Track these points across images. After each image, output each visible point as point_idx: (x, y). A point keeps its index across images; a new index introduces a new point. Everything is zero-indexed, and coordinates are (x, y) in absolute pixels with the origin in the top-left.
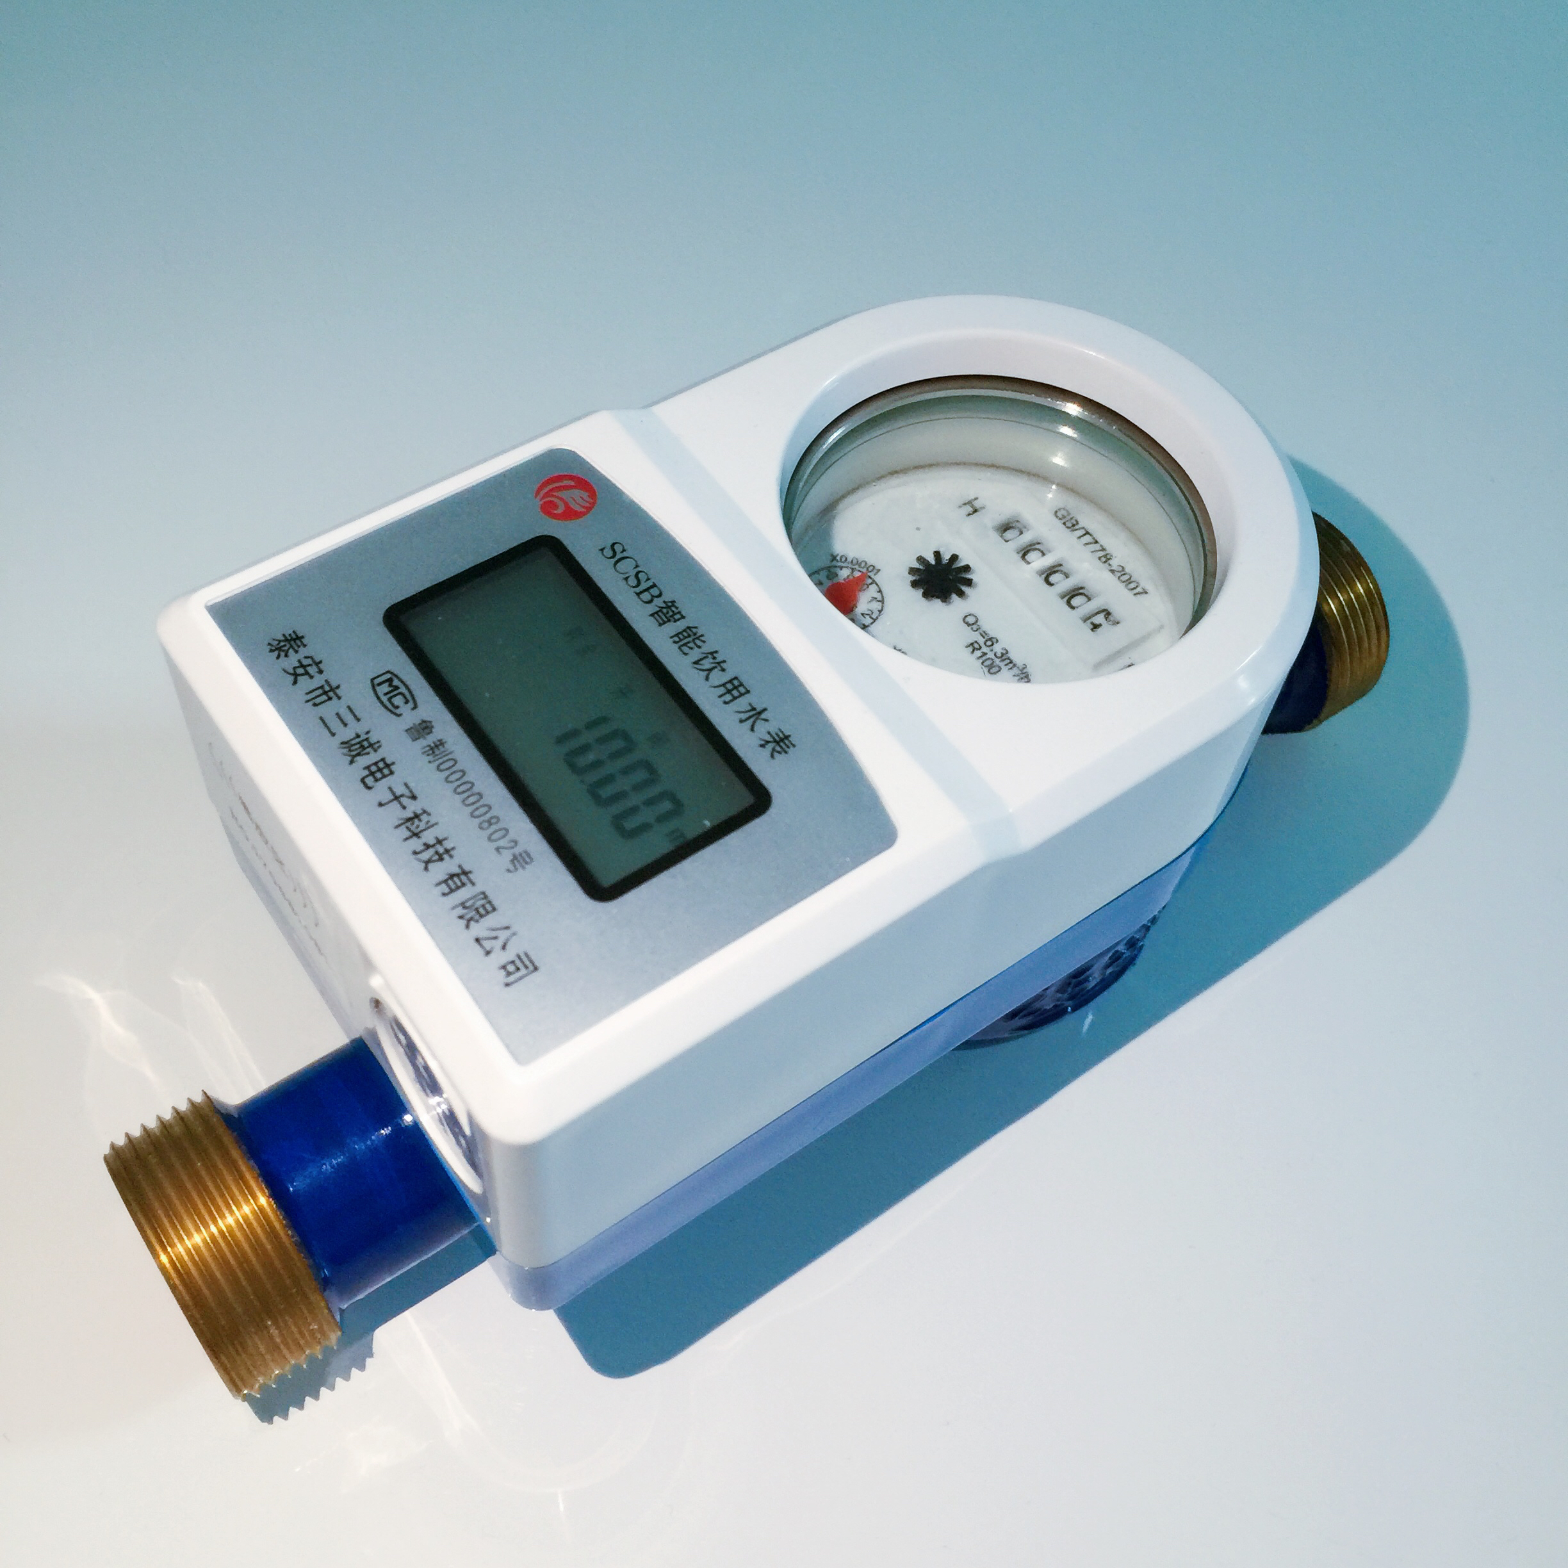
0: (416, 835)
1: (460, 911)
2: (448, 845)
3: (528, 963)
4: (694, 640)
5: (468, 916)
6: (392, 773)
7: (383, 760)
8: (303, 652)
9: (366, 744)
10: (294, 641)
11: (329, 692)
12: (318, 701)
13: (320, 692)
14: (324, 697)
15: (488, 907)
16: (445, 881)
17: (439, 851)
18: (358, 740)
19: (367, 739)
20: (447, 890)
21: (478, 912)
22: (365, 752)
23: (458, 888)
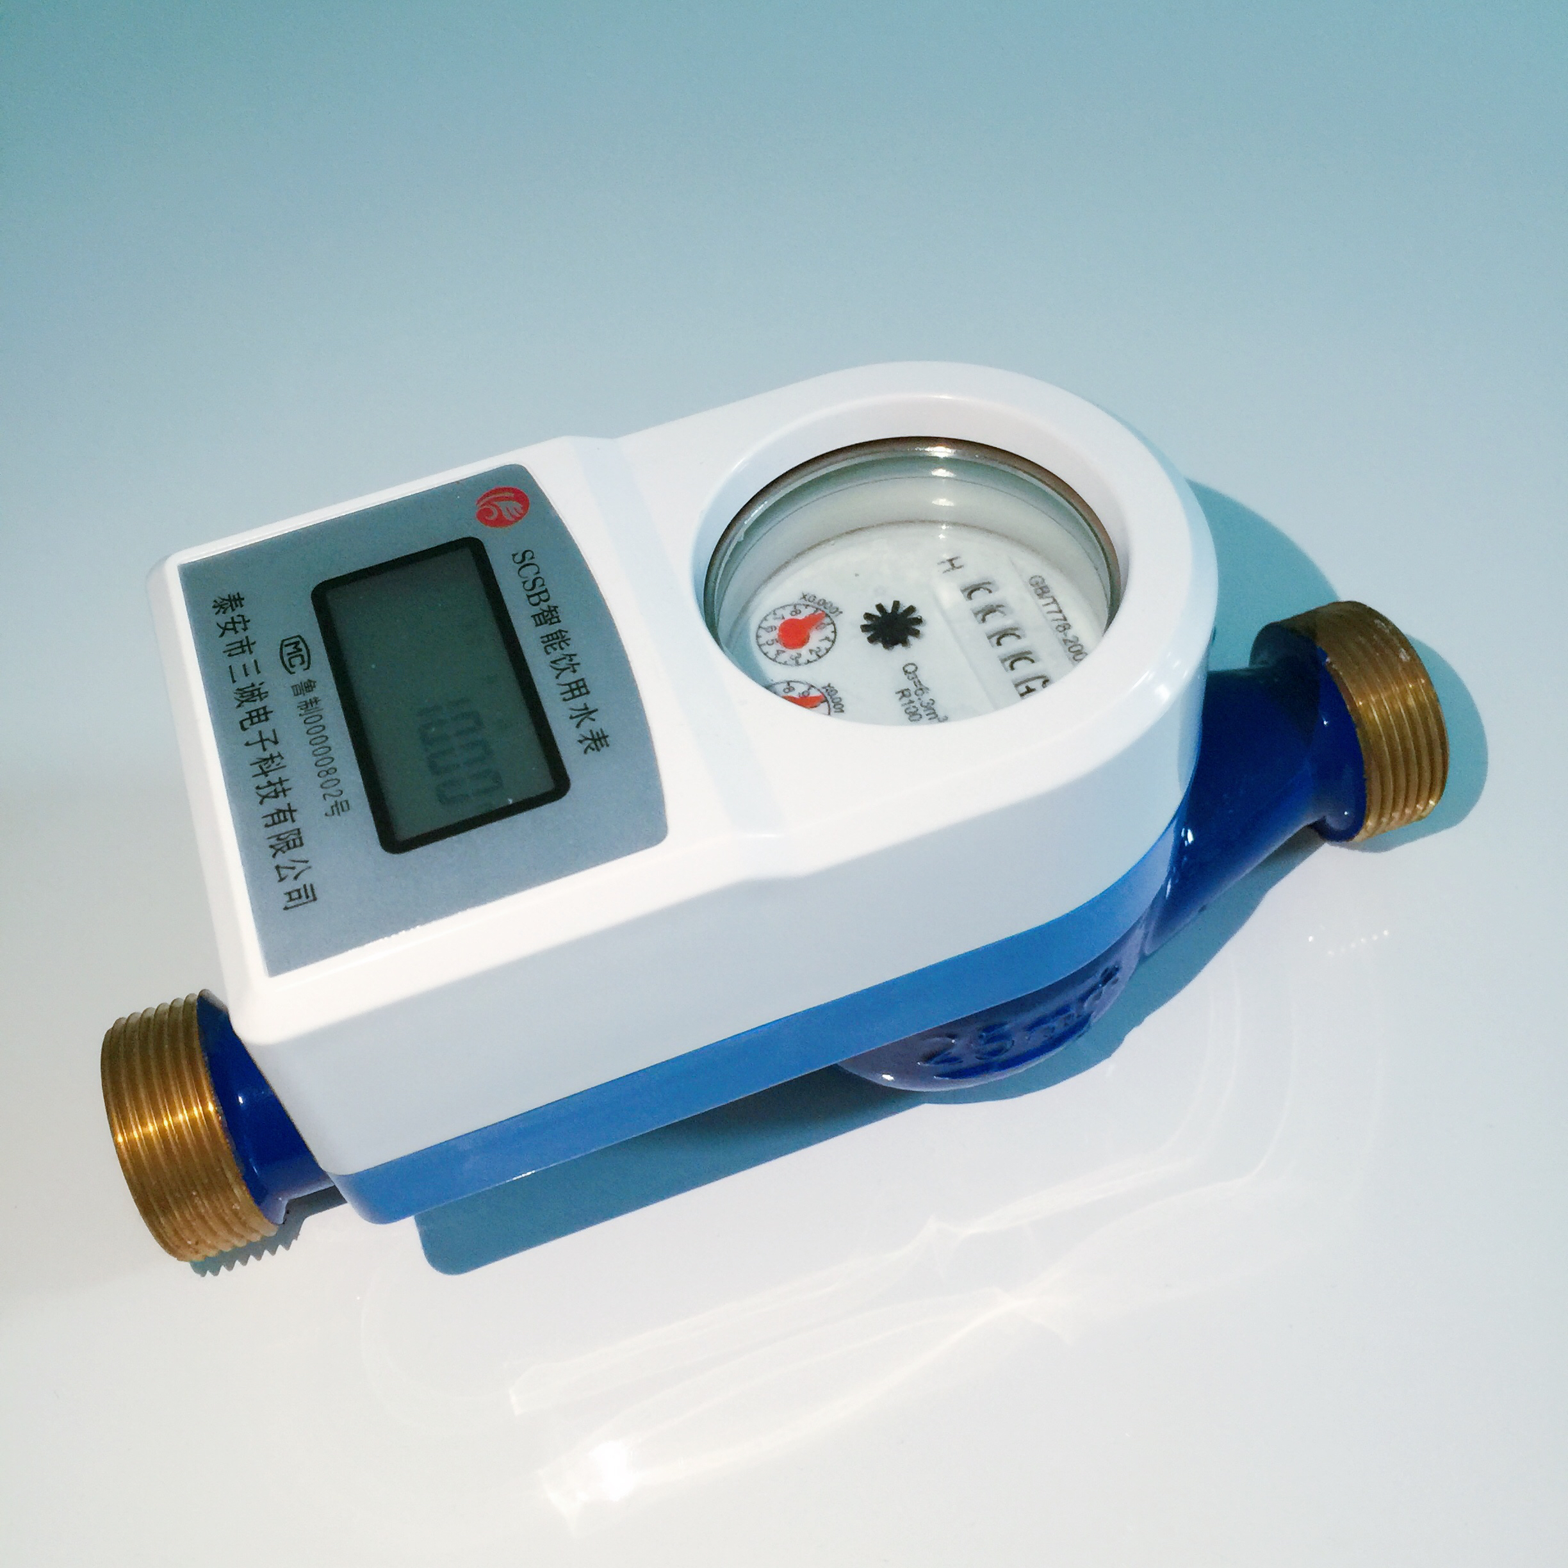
0: (265, 773)
1: (273, 841)
2: (286, 785)
3: (310, 894)
4: (560, 643)
5: (279, 847)
6: (267, 719)
7: (264, 708)
8: (239, 611)
9: (256, 693)
10: (236, 601)
11: (246, 646)
12: (233, 652)
13: (239, 645)
14: (240, 650)
15: (298, 842)
16: (272, 815)
17: (279, 789)
18: (251, 689)
19: (259, 689)
20: (271, 822)
21: (288, 845)
22: (254, 699)
23: (280, 822)
